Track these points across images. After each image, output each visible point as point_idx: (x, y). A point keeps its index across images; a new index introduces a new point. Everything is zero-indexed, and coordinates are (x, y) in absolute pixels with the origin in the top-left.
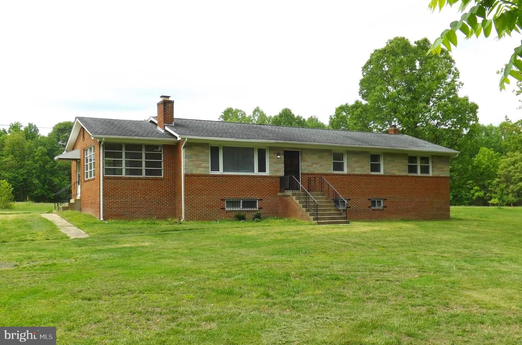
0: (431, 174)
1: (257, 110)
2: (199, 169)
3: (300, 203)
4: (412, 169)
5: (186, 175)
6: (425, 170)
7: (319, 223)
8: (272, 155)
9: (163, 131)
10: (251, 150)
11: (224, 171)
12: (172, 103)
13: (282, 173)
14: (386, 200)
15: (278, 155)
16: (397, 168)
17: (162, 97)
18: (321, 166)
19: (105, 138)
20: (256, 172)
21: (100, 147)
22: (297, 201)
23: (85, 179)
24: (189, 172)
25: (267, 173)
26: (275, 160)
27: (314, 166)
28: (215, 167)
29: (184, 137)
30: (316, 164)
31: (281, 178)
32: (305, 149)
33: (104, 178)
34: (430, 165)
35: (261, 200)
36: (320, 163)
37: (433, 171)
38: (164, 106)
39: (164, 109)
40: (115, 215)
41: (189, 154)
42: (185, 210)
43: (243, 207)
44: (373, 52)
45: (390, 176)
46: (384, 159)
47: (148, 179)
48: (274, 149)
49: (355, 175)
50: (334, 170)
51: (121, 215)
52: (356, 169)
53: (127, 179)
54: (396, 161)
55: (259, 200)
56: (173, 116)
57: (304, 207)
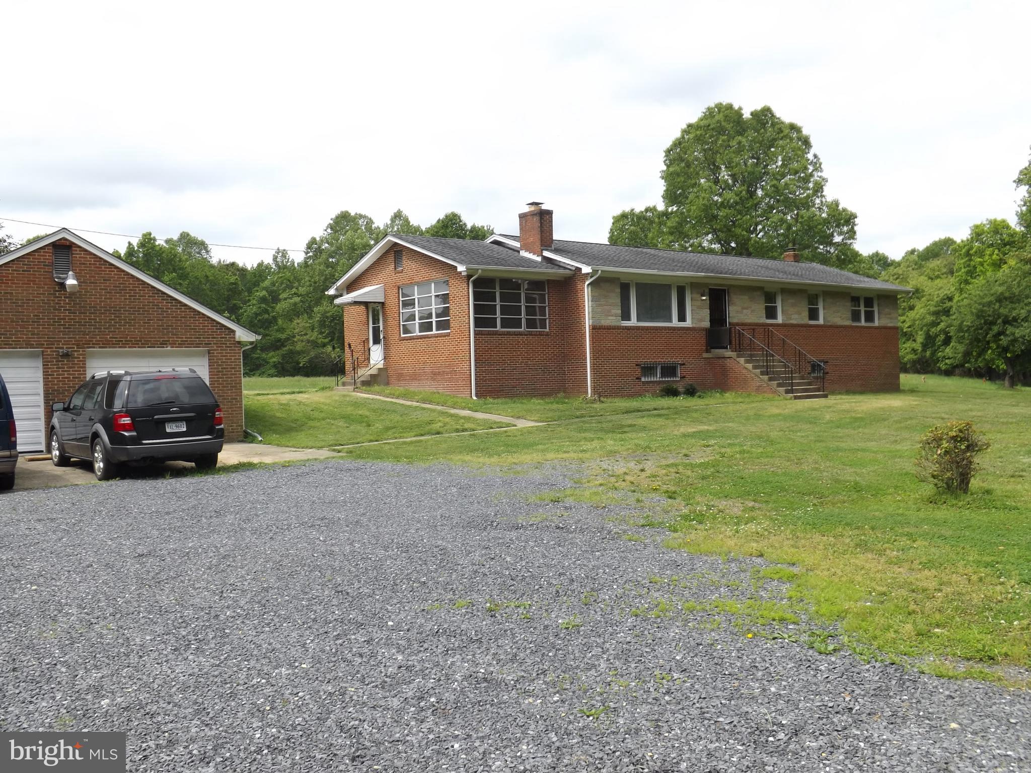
0: (877, 323)
1: (398, 215)
2: (610, 318)
3: (755, 367)
4: (856, 316)
5: (594, 328)
6: (869, 317)
7: (796, 398)
8: (697, 296)
9: (539, 259)
10: (668, 287)
11: (638, 320)
12: (550, 213)
13: (707, 324)
14: (827, 362)
15: (703, 295)
16: (839, 314)
17: (532, 204)
18: (752, 311)
19: (482, 270)
20: (675, 322)
21: (468, 284)
22: (750, 366)
23: (403, 336)
24: (597, 324)
25: (688, 323)
26: (699, 303)
27: (745, 311)
28: (626, 316)
29: (597, 268)
30: (747, 309)
31: (706, 330)
32: (734, 286)
33: (476, 334)
34: (876, 309)
35: (684, 364)
36: (751, 307)
37: (879, 319)
38: (541, 219)
39: (541, 223)
40: (490, 392)
41: (596, 294)
42: (593, 381)
43: (663, 375)
44: (684, 126)
45: (831, 326)
46: (824, 300)
47: (530, 334)
48: (697, 286)
49: (793, 326)
50: (767, 317)
51: (499, 391)
52: (793, 316)
53: (504, 335)
54: (838, 304)
55: (681, 365)
56: (551, 234)
57: (762, 373)
